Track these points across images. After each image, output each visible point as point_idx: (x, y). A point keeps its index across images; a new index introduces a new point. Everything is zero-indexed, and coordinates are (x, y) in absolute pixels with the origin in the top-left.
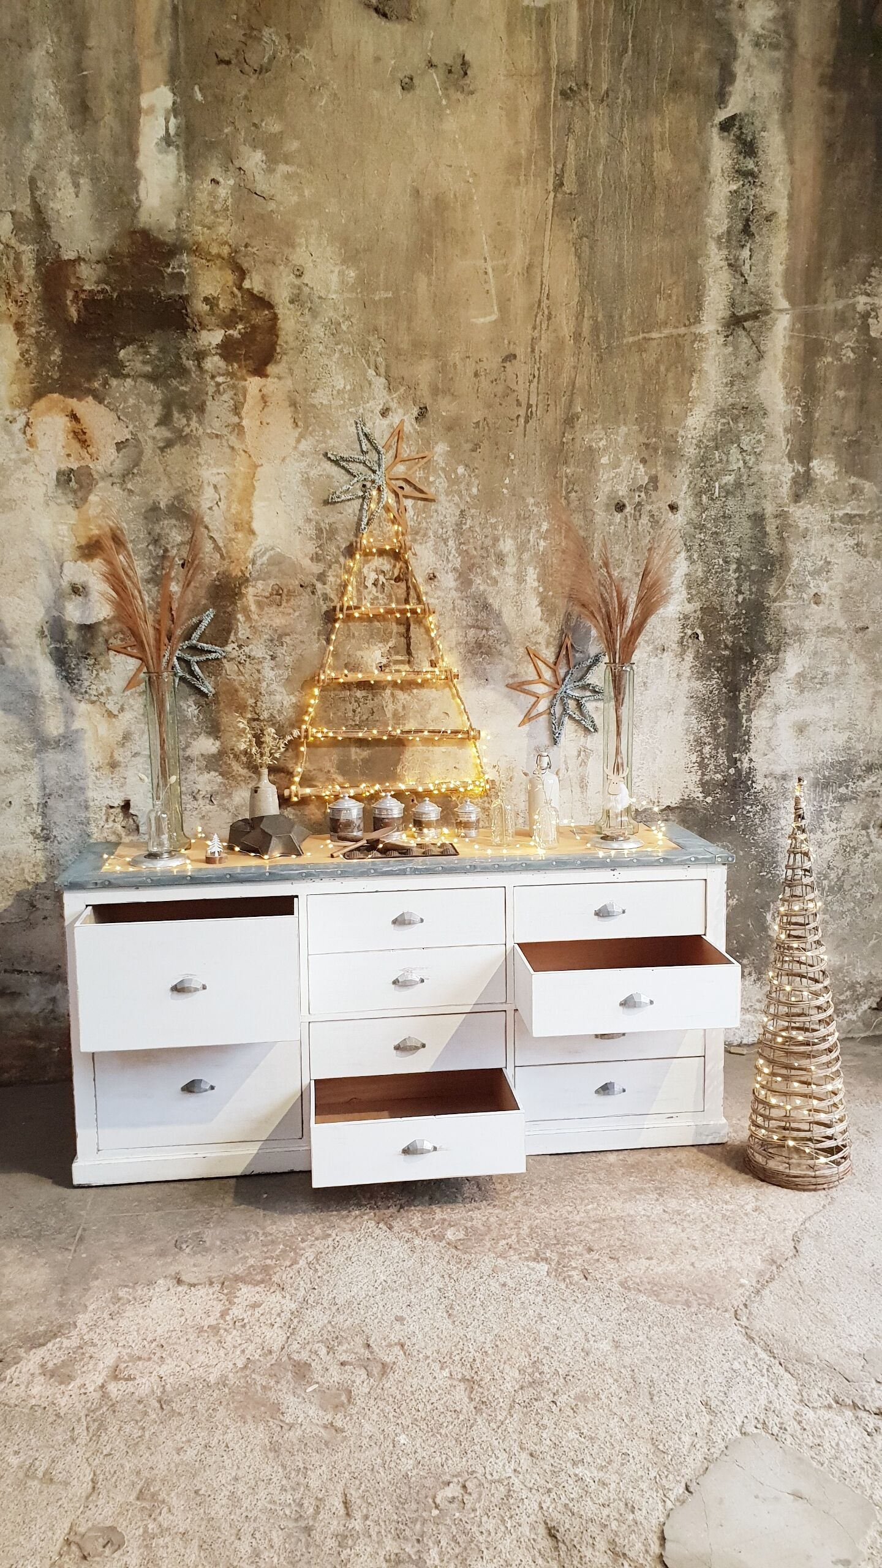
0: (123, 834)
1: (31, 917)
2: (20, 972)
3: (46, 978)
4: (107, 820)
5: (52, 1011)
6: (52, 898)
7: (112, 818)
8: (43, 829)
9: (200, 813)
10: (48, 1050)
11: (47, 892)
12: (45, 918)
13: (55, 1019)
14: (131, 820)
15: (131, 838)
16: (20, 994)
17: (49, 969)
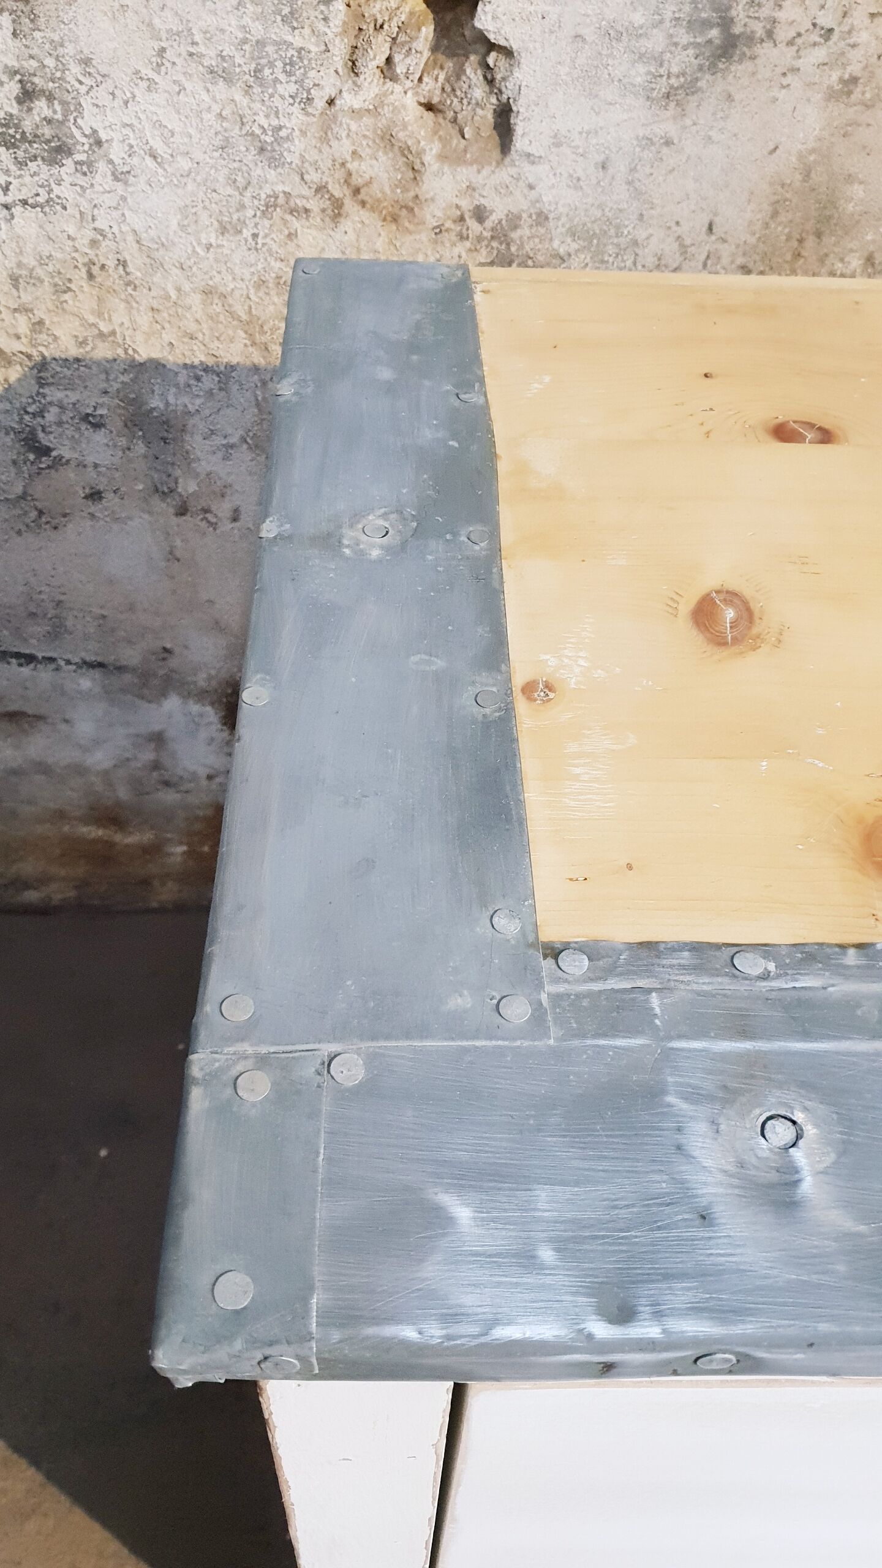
0: (431, 151)
1: (38, 489)
2: (30, 659)
3: (127, 678)
4: (353, 67)
5: (156, 766)
6: (116, 423)
7: (380, 50)
8: (27, 96)
9: (839, 60)
10: (153, 850)
11: (89, 400)
12: (95, 496)
13: (167, 784)
14: (473, 73)
15: (466, 174)
16: (39, 718)
17: (131, 656)
